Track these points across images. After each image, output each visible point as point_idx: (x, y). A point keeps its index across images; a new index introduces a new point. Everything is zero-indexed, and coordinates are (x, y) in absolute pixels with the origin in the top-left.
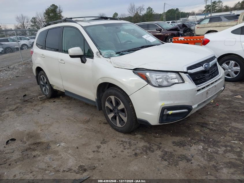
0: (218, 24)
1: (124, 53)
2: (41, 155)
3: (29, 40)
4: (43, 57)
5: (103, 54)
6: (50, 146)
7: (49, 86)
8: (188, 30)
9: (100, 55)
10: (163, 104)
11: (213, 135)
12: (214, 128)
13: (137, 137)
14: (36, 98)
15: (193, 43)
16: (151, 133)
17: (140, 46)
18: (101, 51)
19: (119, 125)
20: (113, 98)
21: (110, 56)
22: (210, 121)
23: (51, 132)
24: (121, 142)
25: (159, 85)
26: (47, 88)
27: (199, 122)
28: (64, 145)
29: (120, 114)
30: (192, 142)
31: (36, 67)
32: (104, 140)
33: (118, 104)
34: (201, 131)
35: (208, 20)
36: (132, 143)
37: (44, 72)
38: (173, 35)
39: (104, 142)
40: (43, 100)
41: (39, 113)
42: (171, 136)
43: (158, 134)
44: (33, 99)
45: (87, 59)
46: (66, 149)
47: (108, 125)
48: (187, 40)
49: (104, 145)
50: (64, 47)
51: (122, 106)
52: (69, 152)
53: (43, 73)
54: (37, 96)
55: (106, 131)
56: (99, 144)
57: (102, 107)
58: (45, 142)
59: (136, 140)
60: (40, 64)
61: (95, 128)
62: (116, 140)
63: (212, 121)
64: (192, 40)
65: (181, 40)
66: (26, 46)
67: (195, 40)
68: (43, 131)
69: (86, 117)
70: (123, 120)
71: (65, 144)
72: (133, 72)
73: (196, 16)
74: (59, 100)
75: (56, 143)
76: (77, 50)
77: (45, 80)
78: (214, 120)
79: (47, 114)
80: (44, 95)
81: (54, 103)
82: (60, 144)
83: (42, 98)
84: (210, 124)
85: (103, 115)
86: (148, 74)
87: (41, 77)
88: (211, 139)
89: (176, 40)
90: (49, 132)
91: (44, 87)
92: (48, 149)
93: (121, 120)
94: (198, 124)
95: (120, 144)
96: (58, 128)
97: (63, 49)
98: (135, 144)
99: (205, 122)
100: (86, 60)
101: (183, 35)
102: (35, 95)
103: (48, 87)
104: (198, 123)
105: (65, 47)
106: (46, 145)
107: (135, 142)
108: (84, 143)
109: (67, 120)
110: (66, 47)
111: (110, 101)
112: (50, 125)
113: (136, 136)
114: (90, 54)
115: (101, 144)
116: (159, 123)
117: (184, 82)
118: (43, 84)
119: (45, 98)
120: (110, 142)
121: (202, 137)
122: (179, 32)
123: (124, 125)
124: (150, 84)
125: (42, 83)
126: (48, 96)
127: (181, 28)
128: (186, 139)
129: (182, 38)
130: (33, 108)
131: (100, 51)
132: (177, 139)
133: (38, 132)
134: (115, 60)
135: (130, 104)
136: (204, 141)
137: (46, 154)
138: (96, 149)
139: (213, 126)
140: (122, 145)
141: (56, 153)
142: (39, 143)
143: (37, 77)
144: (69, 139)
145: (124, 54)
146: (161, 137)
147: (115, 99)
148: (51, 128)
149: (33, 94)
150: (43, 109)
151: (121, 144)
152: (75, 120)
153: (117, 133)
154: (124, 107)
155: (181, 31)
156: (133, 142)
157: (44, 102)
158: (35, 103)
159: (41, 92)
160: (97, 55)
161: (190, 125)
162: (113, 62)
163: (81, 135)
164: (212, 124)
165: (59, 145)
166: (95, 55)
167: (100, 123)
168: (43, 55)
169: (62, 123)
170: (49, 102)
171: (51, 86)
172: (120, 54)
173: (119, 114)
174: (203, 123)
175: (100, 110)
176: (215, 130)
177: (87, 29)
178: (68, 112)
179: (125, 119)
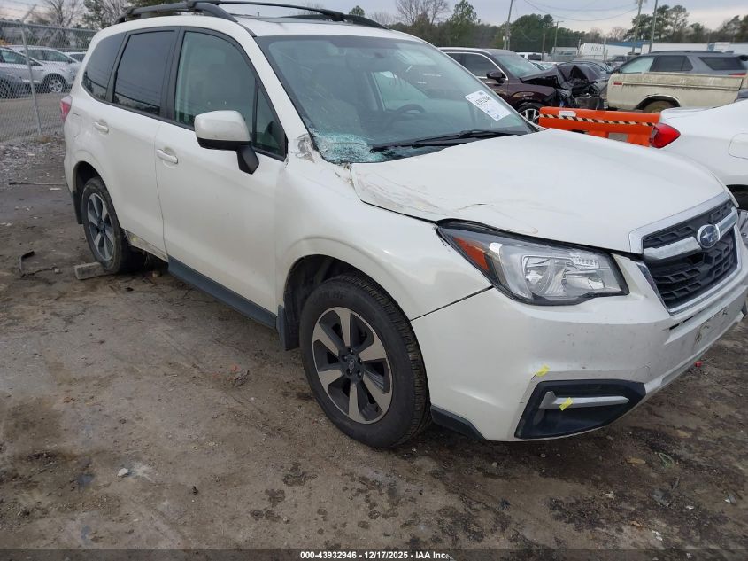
0: (681, 78)
1: (400, 151)
2: (53, 510)
3: (73, 64)
4: (103, 130)
5: (323, 149)
6: (92, 476)
7: (115, 235)
8: (587, 89)
9: (311, 150)
10: (545, 371)
11: (693, 488)
12: (698, 460)
13: (420, 469)
14: (67, 270)
15: (604, 133)
16: (472, 457)
17: (458, 131)
18: (316, 135)
19: (354, 413)
20: (344, 315)
21: (347, 159)
22: (680, 429)
23: (103, 413)
24: (360, 486)
25: (535, 296)
26: (107, 239)
27: (638, 425)
28: (145, 472)
29: (365, 378)
30: (620, 510)
31: (74, 163)
32: (295, 467)
33: (361, 338)
34: (649, 464)
35: (650, 62)
36: (402, 492)
37: (103, 183)
38: (540, 100)
39: (296, 477)
40: (91, 280)
41: (69, 327)
42: (544, 475)
43: (494, 464)
44: (56, 271)
45: (262, 157)
46: (153, 490)
47: (313, 406)
48: (585, 120)
49: (297, 488)
50: (182, 104)
51: (375, 351)
52: (160, 508)
53: (101, 187)
54: (72, 263)
55: (305, 430)
56: (279, 485)
57: (298, 339)
58: (76, 452)
59: (413, 482)
60: (91, 154)
61: (265, 411)
62: (339, 474)
63: (686, 429)
64: (600, 121)
65: (565, 117)
66: (59, 83)
67: (610, 122)
68: (73, 407)
69: (238, 365)
70: (372, 401)
71: (150, 470)
72: (437, 231)
73: (608, 47)
74: (147, 287)
75: (114, 461)
76: (227, 122)
77: (105, 212)
78: (693, 427)
79: (99, 336)
80: (96, 260)
81: (130, 295)
82: (130, 468)
83: (88, 271)
84: (679, 439)
85: (300, 362)
86: (495, 248)
87: (93, 197)
88: (689, 504)
89: (551, 116)
90: (94, 412)
91: (99, 236)
92: (81, 484)
93: (367, 400)
94: (637, 433)
95: (354, 492)
96: (130, 399)
97: (178, 109)
98: (413, 500)
99: (663, 429)
100: (257, 163)
101: (569, 101)
102: (66, 255)
103: (111, 236)
104: (635, 429)
105: (186, 104)
106: (80, 467)
107: (413, 488)
108: (220, 471)
109: (167, 369)
110: (189, 102)
111: (334, 323)
112: (104, 383)
113: (417, 462)
114: (273, 143)
115: (286, 482)
116: (516, 435)
117: (624, 290)
118: (96, 223)
119: (99, 271)
120: (319, 477)
121: (657, 492)
122: (559, 90)
123: (375, 421)
124: (498, 288)
125: (91, 219)
126: (110, 267)
127: (566, 80)
128: (597, 492)
129: (570, 113)
130: (51, 307)
131: (312, 137)
132: (565, 490)
133: (55, 407)
134: (366, 175)
135: (410, 347)
136: (664, 512)
137: (74, 508)
138: (265, 505)
139: (690, 450)
140: (361, 498)
141: (110, 506)
142: (51, 456)
143: (77, 195)
144: (167, 448)
145: (399, 157)
146: (505, 476)
147: (354, 320)
148: (106, 396)
149: (59, 253)
150: (88, 313)
151: (360, 491)
152: (196, 372)
153: (346, 440)
154: (385, 356)
155: (566, 89)
156: (403, 487)
157: (94, 288)
158: (60, 286)
159: (89, 249)
160: (302, 150)
161: (609, 437)
162: (359, 181)
163: (213, 437)
164: (686, 439)
165: (124, 471)
166: (293, 147)
167: (286, 394)
168: (102, 122)
169: (149, 378)
170: (112, 288)
171: (123, 236)
172: (387, 152)
173: (360, 377)
174: (654, 433)
175: (289, 348)
176: (700, 467)
177: (272, 47)
178: (172, 337)
179: (384, 400)
